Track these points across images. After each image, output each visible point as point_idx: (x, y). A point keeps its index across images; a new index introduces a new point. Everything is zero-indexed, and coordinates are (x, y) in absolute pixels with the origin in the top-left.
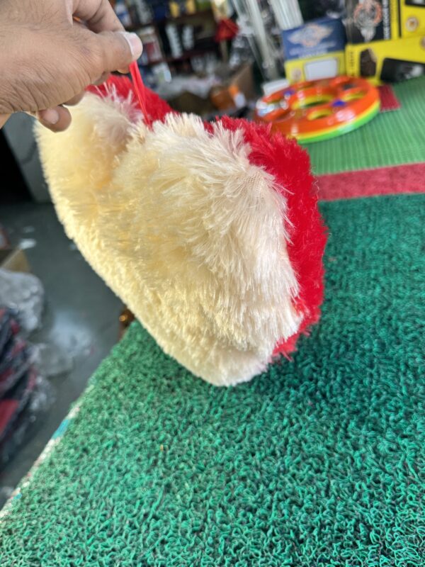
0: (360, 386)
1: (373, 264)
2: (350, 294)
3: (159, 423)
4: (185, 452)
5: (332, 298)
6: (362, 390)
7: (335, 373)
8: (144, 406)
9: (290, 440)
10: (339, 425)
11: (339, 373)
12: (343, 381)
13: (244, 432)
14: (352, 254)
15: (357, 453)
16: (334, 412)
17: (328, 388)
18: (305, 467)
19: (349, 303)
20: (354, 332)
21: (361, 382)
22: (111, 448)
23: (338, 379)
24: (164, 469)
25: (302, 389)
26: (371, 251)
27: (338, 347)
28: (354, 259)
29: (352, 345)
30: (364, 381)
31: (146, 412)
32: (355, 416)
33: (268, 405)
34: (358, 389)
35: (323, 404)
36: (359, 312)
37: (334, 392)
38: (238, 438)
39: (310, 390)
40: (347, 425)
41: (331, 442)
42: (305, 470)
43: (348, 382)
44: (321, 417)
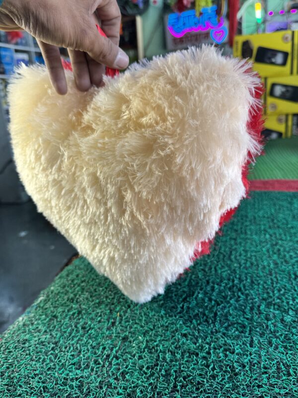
0: (265, 285)
1: (262, 223)
2: (249, 236)
3: (115, 301)
4: (137, 318)
5: (236, 238)
6: (266, 287)
7: (246, 277)
8: (103, 290)
9: (219, 313)
10: (253, 306)
11: (248, 277)
12: (252, 282)
13: (182, 308)
14: (247, 217)
15: (270, 323)
16: (249, 298)
17: (242, 286)
18: (232, 329)
19: (249, 241)
20: (255, 256)
21: (265, 283)
22: (76, 315)
23: (249, 280)
24: (121, 328)
25: (223, 285)
26: (259, 217)
27: (245, 263)
28: (248, 220)
29: (255, 263)
30: (267, 282)
31: (104, 293)
32: (264, 302)
33: (199, 293)
34: (264, 287)
35: (240, 294)
36: (257, 246)
37: (247, 288)
38: (179, 311)
39: (229, 286)
40: (259, 306)
41: (249, 316)
42: (233, 331)
43: (256, 282)
44: (239, 301)
